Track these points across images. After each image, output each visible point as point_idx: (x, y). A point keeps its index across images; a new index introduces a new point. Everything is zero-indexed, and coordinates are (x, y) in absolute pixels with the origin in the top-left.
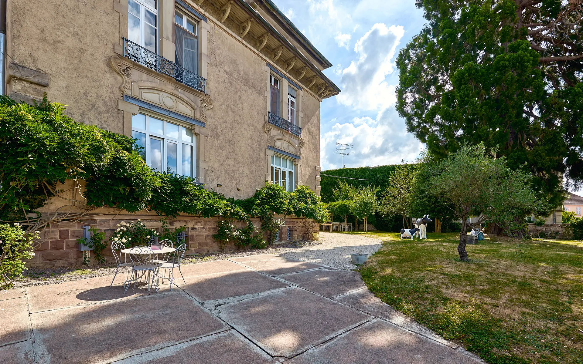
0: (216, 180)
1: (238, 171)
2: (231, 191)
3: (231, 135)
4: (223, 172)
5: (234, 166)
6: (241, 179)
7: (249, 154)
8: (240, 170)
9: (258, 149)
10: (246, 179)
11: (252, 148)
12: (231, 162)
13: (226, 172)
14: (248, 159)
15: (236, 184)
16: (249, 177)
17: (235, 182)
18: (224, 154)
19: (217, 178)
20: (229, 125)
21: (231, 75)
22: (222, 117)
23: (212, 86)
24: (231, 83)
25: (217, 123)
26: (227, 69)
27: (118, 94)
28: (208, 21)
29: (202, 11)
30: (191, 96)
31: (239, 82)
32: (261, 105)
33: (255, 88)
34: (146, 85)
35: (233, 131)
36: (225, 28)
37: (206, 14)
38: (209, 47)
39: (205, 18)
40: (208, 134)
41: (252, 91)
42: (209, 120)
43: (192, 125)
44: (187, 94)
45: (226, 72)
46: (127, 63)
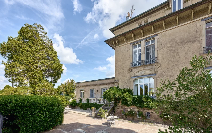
20: (170, 69)
21: (171, 46)
22: (166, 67)
23: (160, 58)
24: (171, 50)
25: (163, 71)
26: (168, 45)
27: (130, 77)
28: (158, 35)
29: (154, 34)
30: (151, 67)
31: (177, 46)
32: (196, 47)
33: (189, 41)
34: (136, 71)
35: (173, 71)
36: (166, 30)
37: (156, 33)
38: (158, 44)
39: (156, 35)
40: (158, 77)
41: (187, 44)
42: (158, 71)
43: (152, 76)
44: (149, 67)
45: (168, 47)
46: (131, 69)
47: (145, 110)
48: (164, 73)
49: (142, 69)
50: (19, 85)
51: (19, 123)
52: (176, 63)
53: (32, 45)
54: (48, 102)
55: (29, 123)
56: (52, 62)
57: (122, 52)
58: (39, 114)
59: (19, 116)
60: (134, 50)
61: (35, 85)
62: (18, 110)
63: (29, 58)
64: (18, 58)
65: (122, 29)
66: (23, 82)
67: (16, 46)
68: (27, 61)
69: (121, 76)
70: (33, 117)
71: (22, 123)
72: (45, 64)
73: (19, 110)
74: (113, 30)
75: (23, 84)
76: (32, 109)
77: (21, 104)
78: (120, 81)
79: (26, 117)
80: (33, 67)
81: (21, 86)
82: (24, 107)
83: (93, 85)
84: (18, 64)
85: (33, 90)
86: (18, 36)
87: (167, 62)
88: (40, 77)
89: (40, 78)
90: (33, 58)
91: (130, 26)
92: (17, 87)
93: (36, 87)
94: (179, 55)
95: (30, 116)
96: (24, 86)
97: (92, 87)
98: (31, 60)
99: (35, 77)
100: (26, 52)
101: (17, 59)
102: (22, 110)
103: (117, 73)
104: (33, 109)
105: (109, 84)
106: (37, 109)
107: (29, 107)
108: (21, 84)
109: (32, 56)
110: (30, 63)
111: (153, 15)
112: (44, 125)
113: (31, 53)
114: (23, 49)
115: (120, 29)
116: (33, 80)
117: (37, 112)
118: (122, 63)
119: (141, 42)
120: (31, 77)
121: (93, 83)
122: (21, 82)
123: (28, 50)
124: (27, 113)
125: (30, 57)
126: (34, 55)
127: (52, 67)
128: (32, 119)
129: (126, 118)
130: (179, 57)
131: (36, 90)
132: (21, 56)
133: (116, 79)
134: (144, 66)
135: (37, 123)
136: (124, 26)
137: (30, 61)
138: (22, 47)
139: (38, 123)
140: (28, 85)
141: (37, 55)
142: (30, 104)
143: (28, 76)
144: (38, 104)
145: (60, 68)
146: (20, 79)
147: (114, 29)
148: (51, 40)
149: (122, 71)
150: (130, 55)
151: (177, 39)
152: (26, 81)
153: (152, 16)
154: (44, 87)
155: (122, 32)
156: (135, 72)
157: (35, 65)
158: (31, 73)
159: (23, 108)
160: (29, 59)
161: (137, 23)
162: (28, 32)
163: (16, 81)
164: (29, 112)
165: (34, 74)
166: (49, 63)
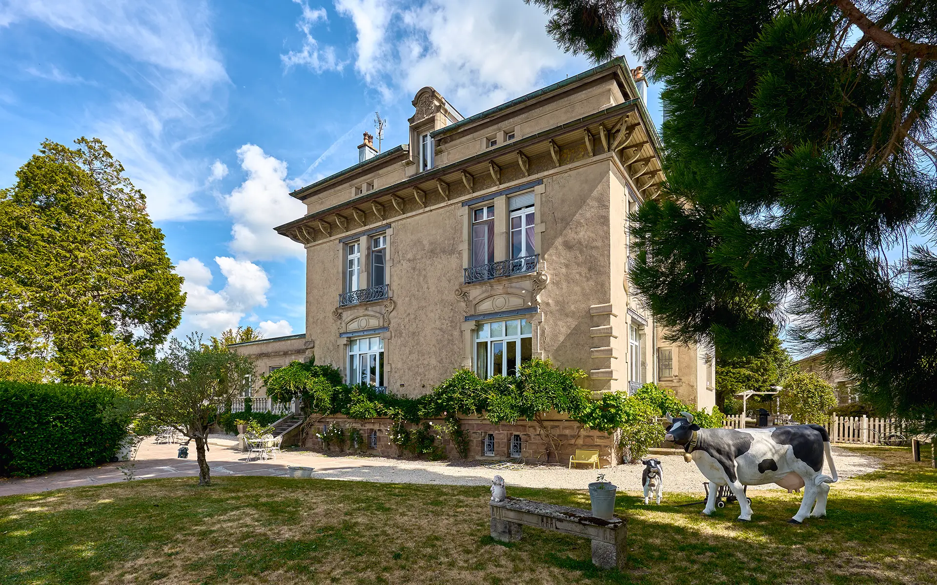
0: (399, 381)
1: (423, 364)
2: (414, 389)
3: (414, 326)
4: (407, 370)
5: (418, 360)
6: (427, 373)
7: (437, 340)
8: (426, 362)
9: (450, 328)
10: (432, 372)
11: (441, 329)
12: (414, 356)
13: (409, 369)
14: (435, 347)
15: (421, 380)
16: (437, 368)
17: (419, 378)
18: (407, 351)
19: (401, 378)
20: (412, 316)
21: (414, 259)
22: (405, 311)
23: (394, 286)
24: (414, 269)
25: (400, 321)
26: (410, 256)
27: (338, 335)
28: (393, 225)
29: (385, 222)
30: (377, 308)
31: (424, 260)
32: (454, 267)
33: (444, 252)
34: (349, 319)
35: (417, 321)
36: (405, 216)
37: (388, 221)
38: (392, 249)
39: (389, 226)
40: (391, 336)
41: (441, 258)
42: (392, 321)
43: (379, 334)
44: (375, 308)
45: (409, 260)
46: (340, 311)
47: (366, 425)
48: (403, 327)
49: (361, 314)
50: (16, 354)
51: (12, 442)
52: (423, 304)
53: (65, 218)
54: (83, 397)
55: (35, 442)
56: (140, 272)
57: (323, 262)
58: (59, 424)
59: (11, 425)
60: (350, 257)
61: (71, 355)
62: (8, 410)
63: (54, 262)
64: (15, 265)
65: (321, 195)
66: (31, 342)
67: (9, 224)
68: (47, 274)
69: (319, 331)
70: (43, 429)
71: (18, 441)
72: (111, 279)
73: (11, 411)
74: (301, 195)
75: (29, 349)
76: (41, 410)
77: (17, 399)
78: (317, 343)
79: (27, 428)
80: (68, 294)
81: (23, 358)
82: (22, 405)
83: (277, 354)
84: (14, 286)
85: (65, 371)
86: (16, 184)
87: (407, 299)
88: (90, 326)
89: (92, 330)
90: (68, 263)
91: (339, 190)
92: (9, 358)
93: (76, 361)
94: (427, 283)
95: (36, 426)
96: (33, 356)
97: (277, 359)
98: (62, 269)
99: (73, 328)
100: (43, 244)
101: (12, 267)
102: (19, 412)
103: (311, 320)
104: (43, 411)
105: (286, 354)
106: (55, 411)
107: (35, 406)
108: (25, 349)
109: (65, 257)
110: (58, 279)
111: (381, 172)
112: (72, 451)
113: (62, 247)
114: (33, 235)
115: (316, 197)
116: (67, 336)
117: (54, 419)
118: (321, 293)
119: (361, 238)
120: (60, 327)
121: (278, 346)
122: (22, 343)
123: (50, 236)
124: (28, 418)
125: (57, 260)
126: (70, 251)
127: (138, 290)
128: (40, 434)
129: (329, 449)
130: (428, 288)
131: (76, 369)
132: (27, 257)
133: (308, 338)
134: (365, 305)
135: (53, 445)
136: (334, 185)
137: (55, 274)
138: (32, 227)
139: (55, 444)
140: (51, 352)
141: (82, 255)
142: (35, 400)
143: (48, 322)
144: (56, 401)
145: (171, 294)
146: (21, 334)
147: (305, 193)
148: (139, 192)
149: (321, 317)
150: (338, 272)
151: (425, 242)
152: (41, 340)
153: (379, 174)
154: (103, 361)
155: (322, 203)
156: (346, 321)
157: (74, 288)
158: (60, 312)
159: (19, 408)
160: (52, 269)
161: (353, 185)
162: (53, 176)
163: (7, 341)
164: (35, 417)
165: (68, 317)
166: (129, 277)
